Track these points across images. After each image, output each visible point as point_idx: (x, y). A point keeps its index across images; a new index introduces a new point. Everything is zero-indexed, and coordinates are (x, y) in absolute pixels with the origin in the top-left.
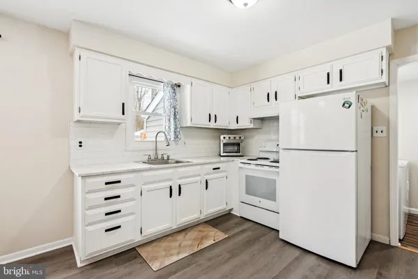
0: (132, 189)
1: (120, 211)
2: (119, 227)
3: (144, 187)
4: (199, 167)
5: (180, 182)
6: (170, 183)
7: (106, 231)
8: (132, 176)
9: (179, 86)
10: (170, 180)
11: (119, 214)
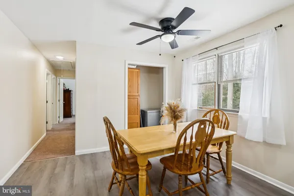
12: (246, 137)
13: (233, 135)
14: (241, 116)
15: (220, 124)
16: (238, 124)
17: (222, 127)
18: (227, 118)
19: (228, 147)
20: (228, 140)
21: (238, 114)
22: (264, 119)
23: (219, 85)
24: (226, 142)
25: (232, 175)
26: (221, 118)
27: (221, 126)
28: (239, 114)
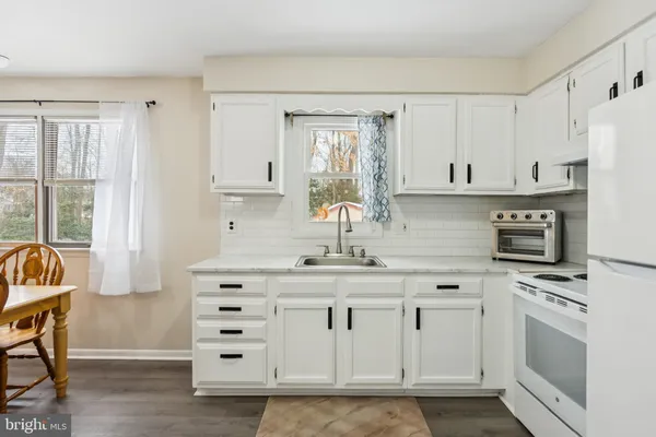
0: (260, 301)
1: (240, 332)
2: (240, 356)
3: (281, 301)
4: (399, 279)
5: (351, 303)
6: (329, 302)
7: (222, 356)
8: (261, 279)
9: (392, 116)
10: (332, 296)
11: (239, 336)
12: (102, 292)
13: (67, 294)
14: (94, 254)
15: (42, 278)
16: (90, 271)
17: (48, 282)
18: (58, 262)
19: (57, 321)
20: (55, 305)
21: (88, 252)
22: (132, 253)
23: (46, 190)
24: (54, 311)
25: (68, 377)
26: (44, 262)
27: (45, 280)
28: (91, 249)
